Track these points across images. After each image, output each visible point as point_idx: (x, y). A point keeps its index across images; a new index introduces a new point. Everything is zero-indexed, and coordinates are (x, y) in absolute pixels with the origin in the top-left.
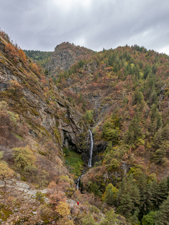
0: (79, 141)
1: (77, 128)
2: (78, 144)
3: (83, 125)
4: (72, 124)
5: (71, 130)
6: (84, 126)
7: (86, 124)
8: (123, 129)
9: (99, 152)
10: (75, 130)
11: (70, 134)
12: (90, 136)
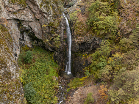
0: (47, 35)
1: (42, 13)
2: (47, 40)
3: (53, 6)
4: (32, 6)
5: (30, 17)
6: (54, 9)
7: (56, 3)
8: (124, 15)
9: (82, 52)
10: (38, 16)
11: (30, 24)
12: (65, 25)
